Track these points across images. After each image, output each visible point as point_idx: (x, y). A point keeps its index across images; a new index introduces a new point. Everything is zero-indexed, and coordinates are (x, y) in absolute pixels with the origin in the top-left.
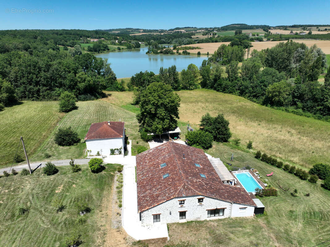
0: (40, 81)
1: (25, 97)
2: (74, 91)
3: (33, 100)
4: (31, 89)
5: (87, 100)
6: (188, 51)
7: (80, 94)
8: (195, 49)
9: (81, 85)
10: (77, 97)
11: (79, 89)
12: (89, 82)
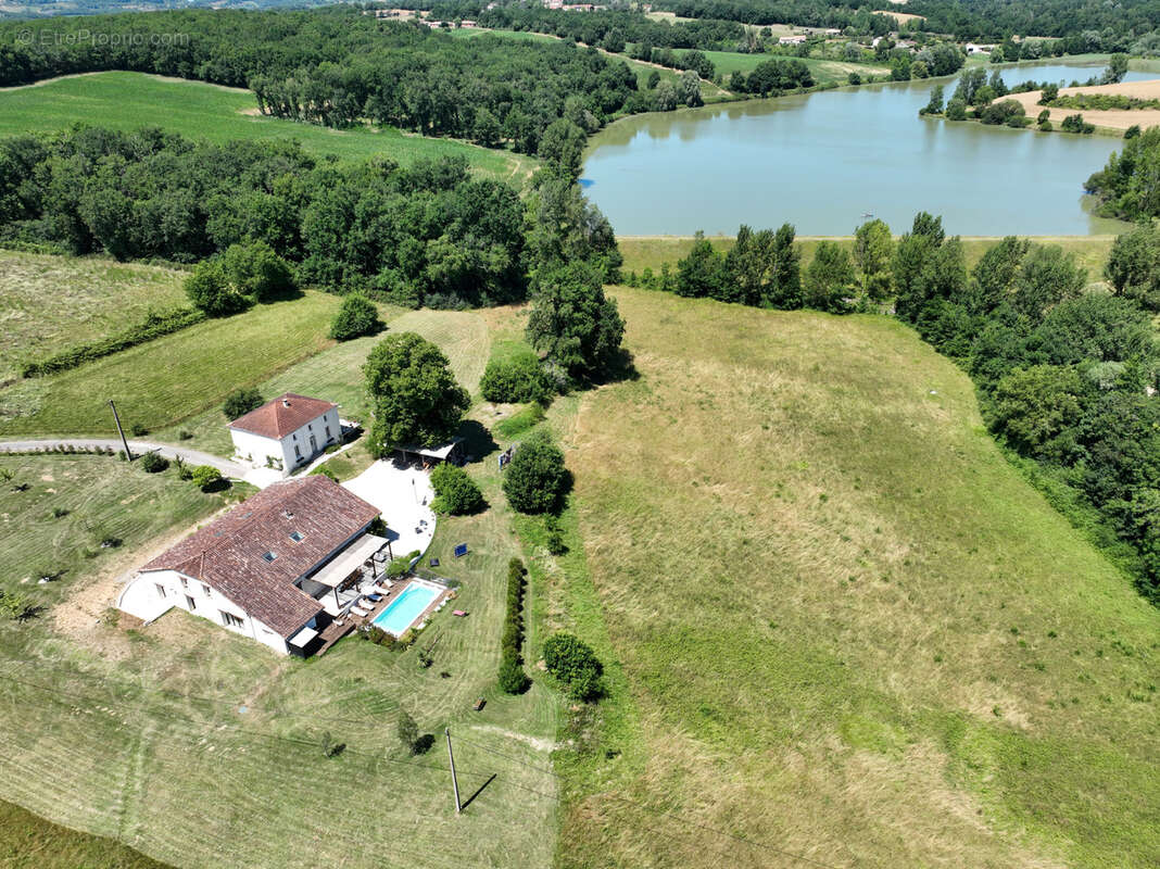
0: (345, 249)
1: (316, 282)
2: (415, 281)
3: (328, 291)
4: (324, 266)
5: (444, 308)
6: (1090, 117)
7: (431, 291)
8: (1141, 109)
9: (432, 271)
10: (421, 297)
11: (427, 279)
12: (451, 264)
